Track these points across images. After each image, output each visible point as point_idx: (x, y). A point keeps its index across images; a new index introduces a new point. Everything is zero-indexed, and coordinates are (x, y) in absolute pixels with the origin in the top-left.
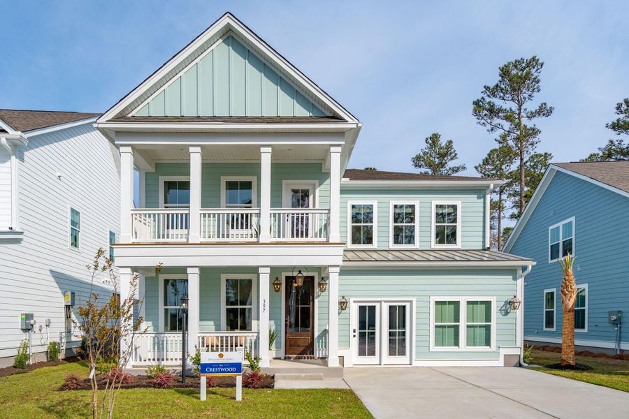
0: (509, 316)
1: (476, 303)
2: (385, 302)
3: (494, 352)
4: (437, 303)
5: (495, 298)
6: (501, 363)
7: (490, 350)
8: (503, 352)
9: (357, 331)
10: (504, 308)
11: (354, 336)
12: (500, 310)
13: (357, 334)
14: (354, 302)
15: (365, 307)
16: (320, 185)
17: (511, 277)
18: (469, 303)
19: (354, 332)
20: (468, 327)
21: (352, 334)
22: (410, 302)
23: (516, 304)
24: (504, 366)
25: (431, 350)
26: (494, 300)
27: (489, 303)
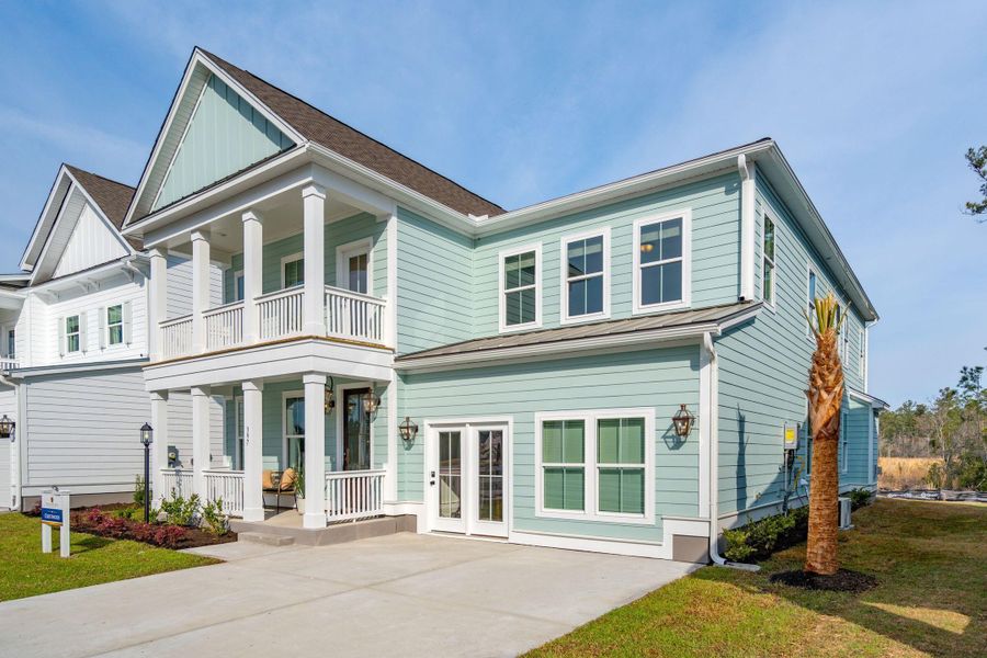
0: (683, 449)
1: (614, 422)
2: (471, 424)
3: (652, 527)
4: (547, 425)
5: (653, 410)
6: (666, 551)
7: (646, 523)
8: (672, 528)
9: (437, 474)
10: (670, 434)
11: (433, 483)
12: (664, 437)
13: (437, 479)
14: (431, 425)
15: (447, 433)
16: (375, 243)
17: (688, 363)
18: (601, 423)
19: (433, 476)
20: (603, 472)
21: (428, 479)
22: (506, 423)
23: (682, 427)
24: (675, 560)
25: (538, 514)
26: (649, 415)
27: (640, 422)
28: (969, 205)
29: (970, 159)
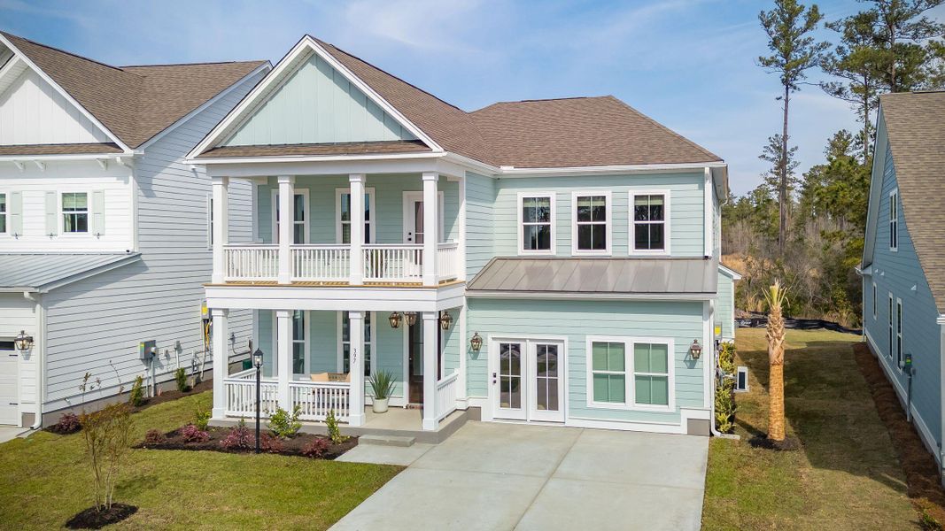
1: (646, 346)
2: (531, 340)
3: (673, 413)
4: (595, 344)
5: (672, 340)
6: (683, 429)
7: (669, 411)
8: (686, 414)
9: (499, 375)
10: (688, 358)
11: (495, 382)
13: (498, 379)
14: (493, 338)
15: (508, 345)
18: (637, 346)
19: (495, 376)
20: (637, 378)
21: (491, 379)
22: (563, 341)
23: (695, 353)
24: (688, 434)
25: (589, 405)
26: (671, 343)
27: (664, 347)
28: (761, 59)
29: (762, 19)
